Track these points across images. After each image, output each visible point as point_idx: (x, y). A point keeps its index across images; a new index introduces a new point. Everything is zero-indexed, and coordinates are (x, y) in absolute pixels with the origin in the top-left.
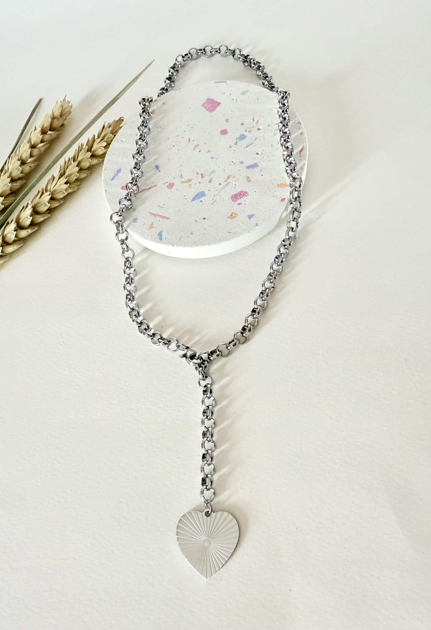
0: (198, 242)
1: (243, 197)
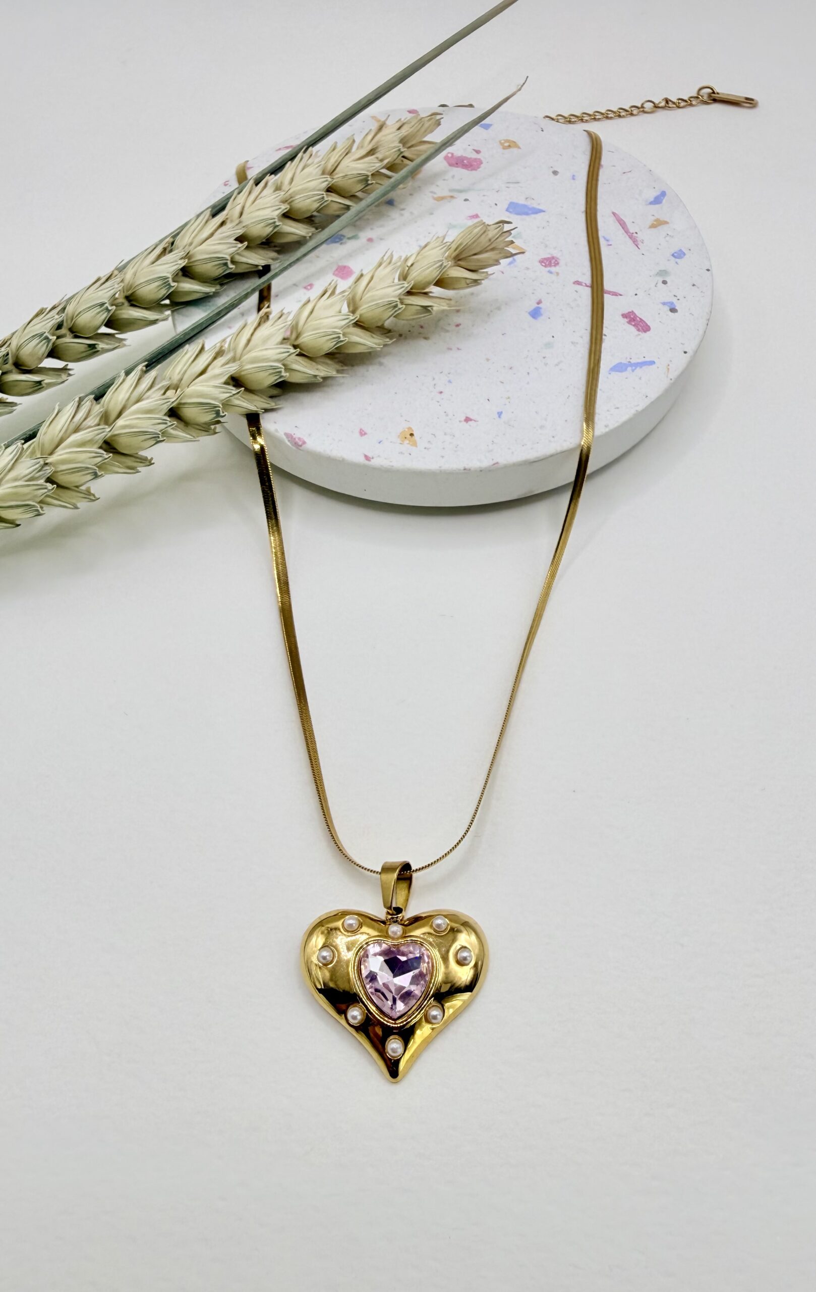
1: (459, 157)
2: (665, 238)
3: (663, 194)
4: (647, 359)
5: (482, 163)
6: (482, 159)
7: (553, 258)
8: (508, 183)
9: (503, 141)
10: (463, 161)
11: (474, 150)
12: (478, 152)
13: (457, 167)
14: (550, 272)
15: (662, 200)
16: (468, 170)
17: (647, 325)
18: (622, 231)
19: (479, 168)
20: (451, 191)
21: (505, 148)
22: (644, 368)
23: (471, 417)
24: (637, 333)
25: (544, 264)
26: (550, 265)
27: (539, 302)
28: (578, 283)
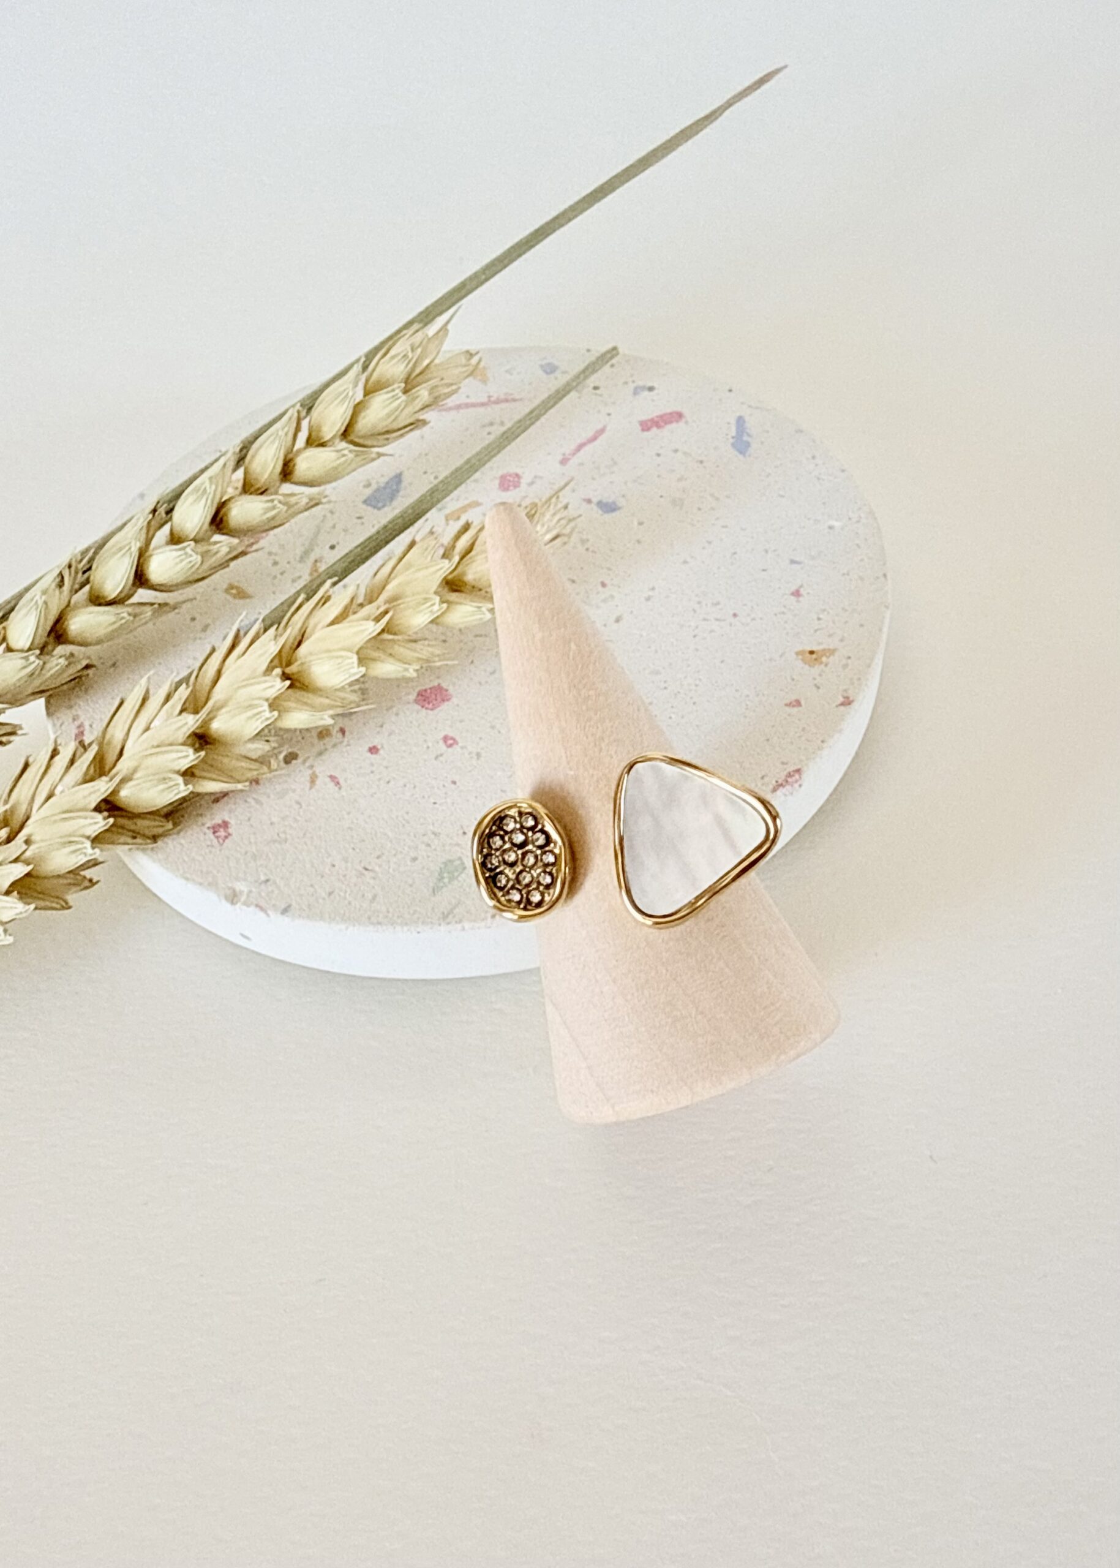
2: (511, 374)
4: (733, 421)
14: (531, 483)
17: (671, 414)
22: (747, 425)
23: (794, 588)
24: (682, 424)
25: (511, 488)
26: (519, 482)
27: (589, 501)
28: (564, 461)
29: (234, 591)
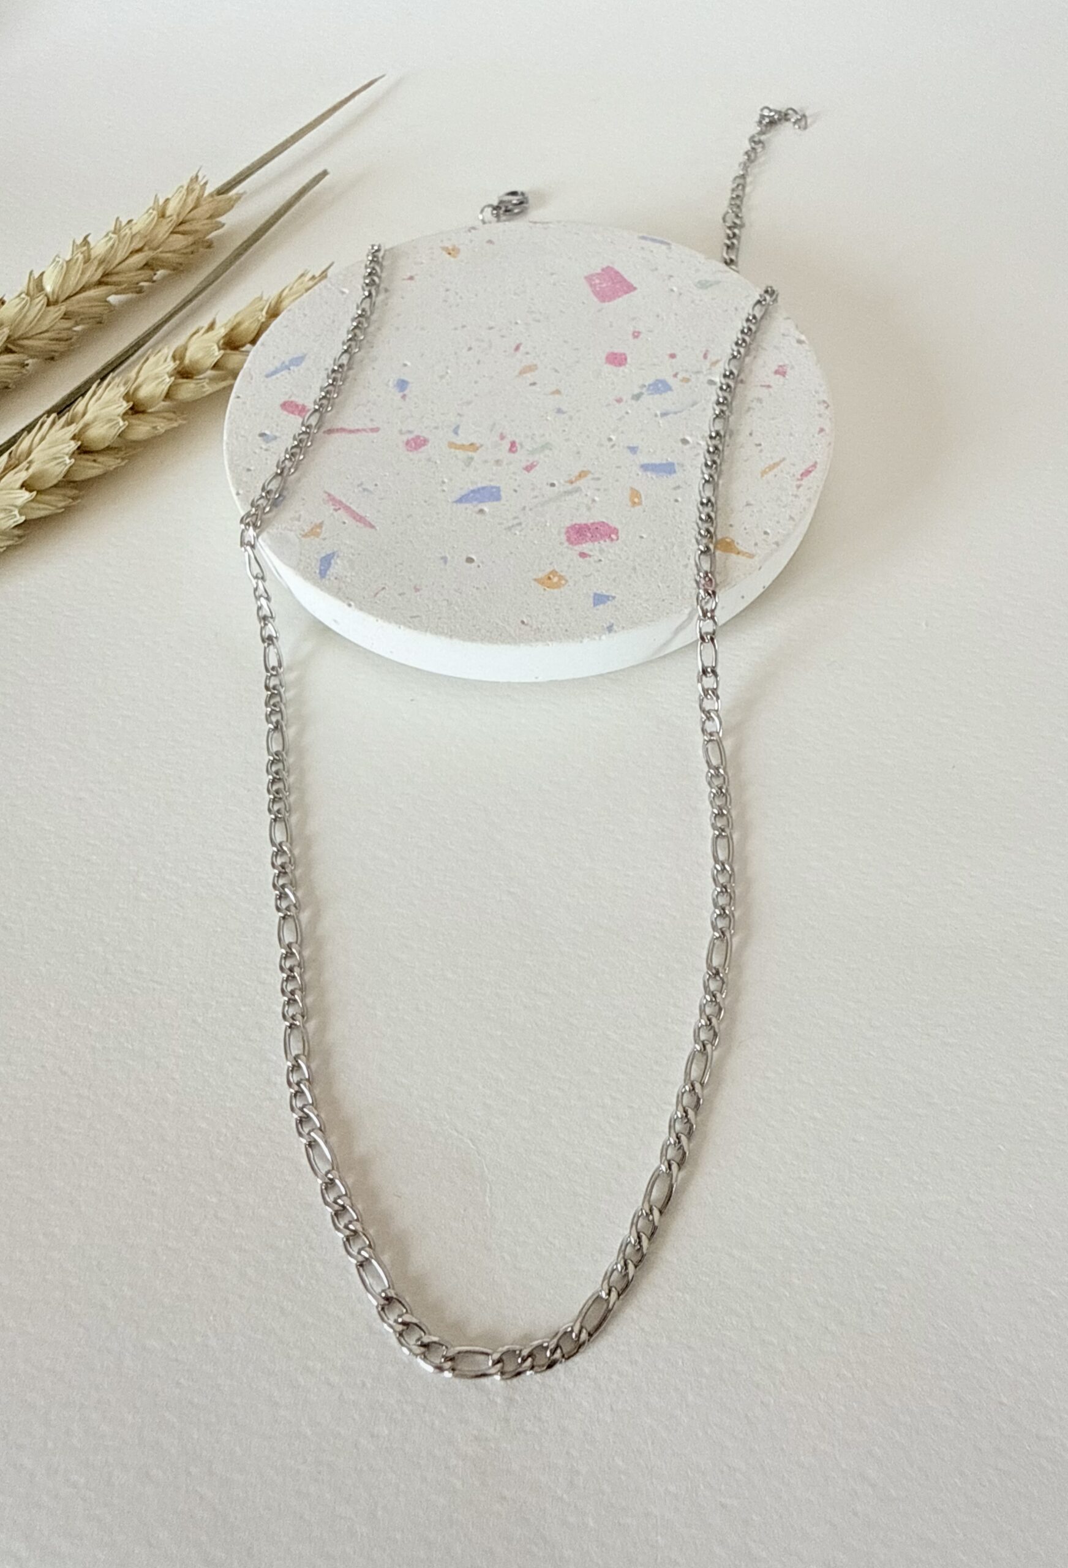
0: (424, 617)
1: (601, 538)
2: (300, 516)
3: (323, 574)
4: (274, 377)
5: (569, 539)
6: (571, 546)
7: (416, 449)
8: (520, 524)
9: (563, 582)
10: (591, 533)
11: (590, 556)
12: (583, 555)
13: (593, 524)
14: (409, 432)
15: (321, 565)
16: (576, 524)
17: (286, 410)
18: (354, 507)
19: (567, 532)
20: (578, 490)
21: (554, 572)
22: (272, 370)
23: (410, 282)
24: (293, 399)
25: (422, 438)
26: (413, 439)
27: (404, 397)
28: (375, 430)
29: (636, 500)
